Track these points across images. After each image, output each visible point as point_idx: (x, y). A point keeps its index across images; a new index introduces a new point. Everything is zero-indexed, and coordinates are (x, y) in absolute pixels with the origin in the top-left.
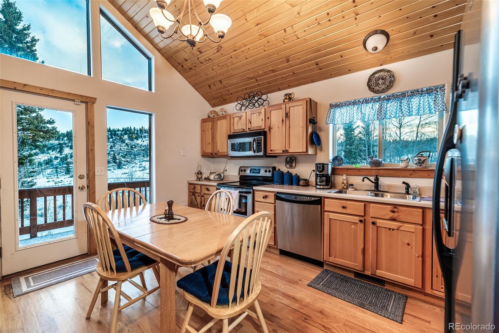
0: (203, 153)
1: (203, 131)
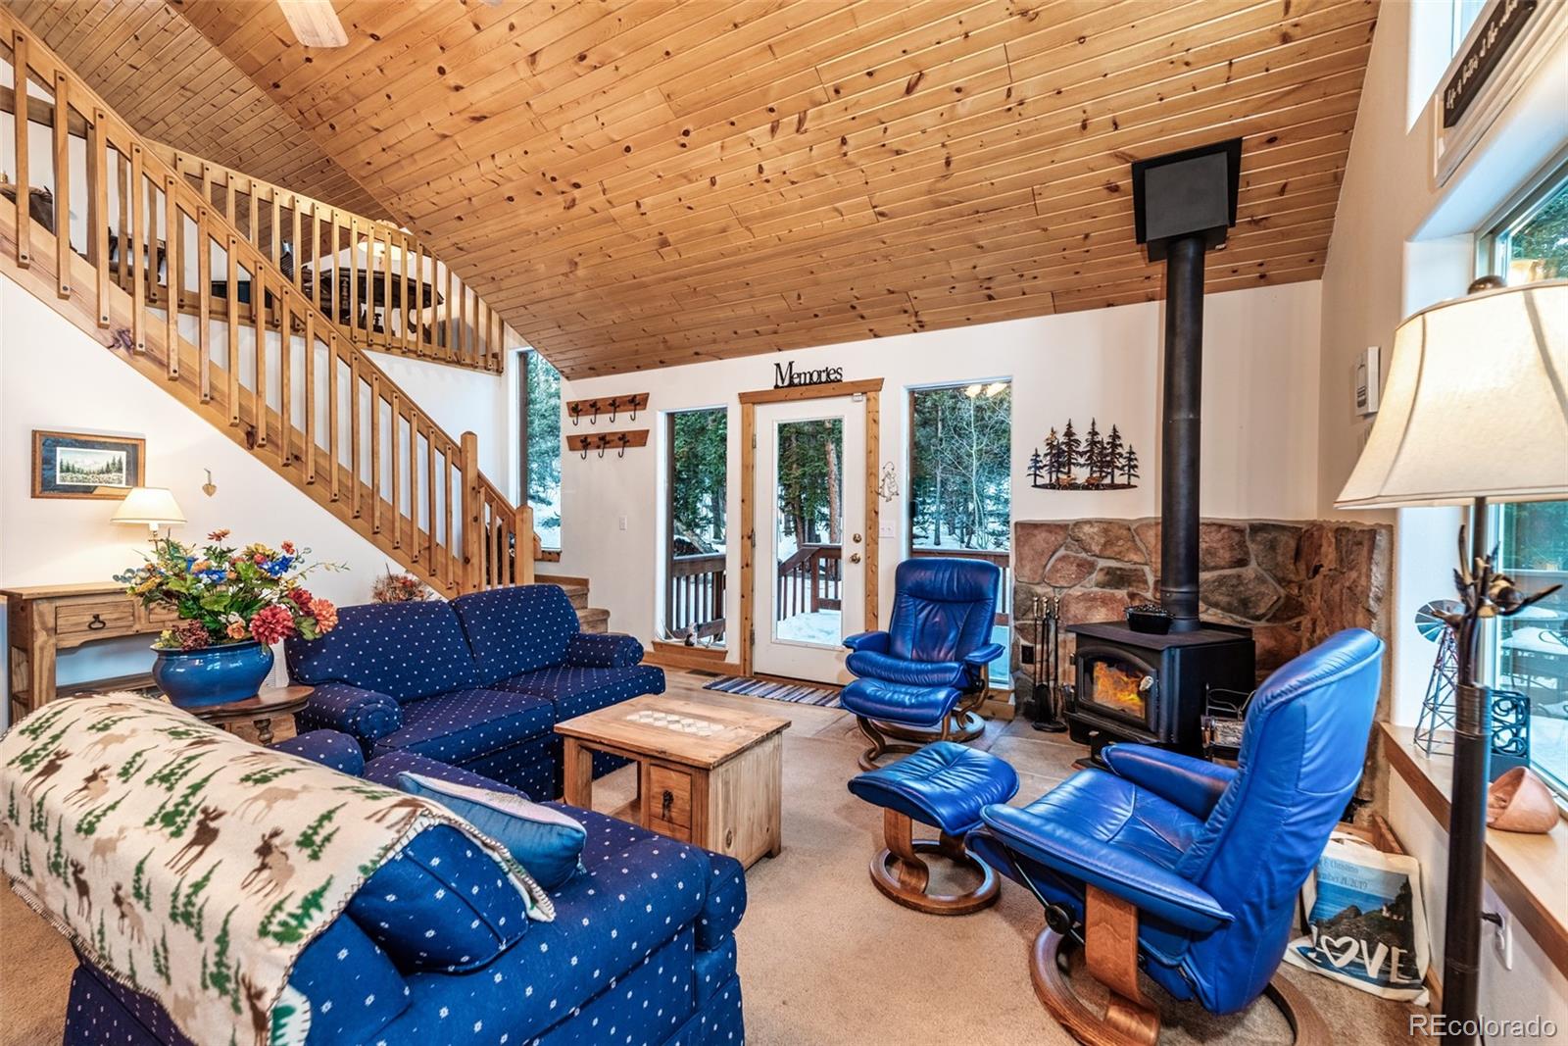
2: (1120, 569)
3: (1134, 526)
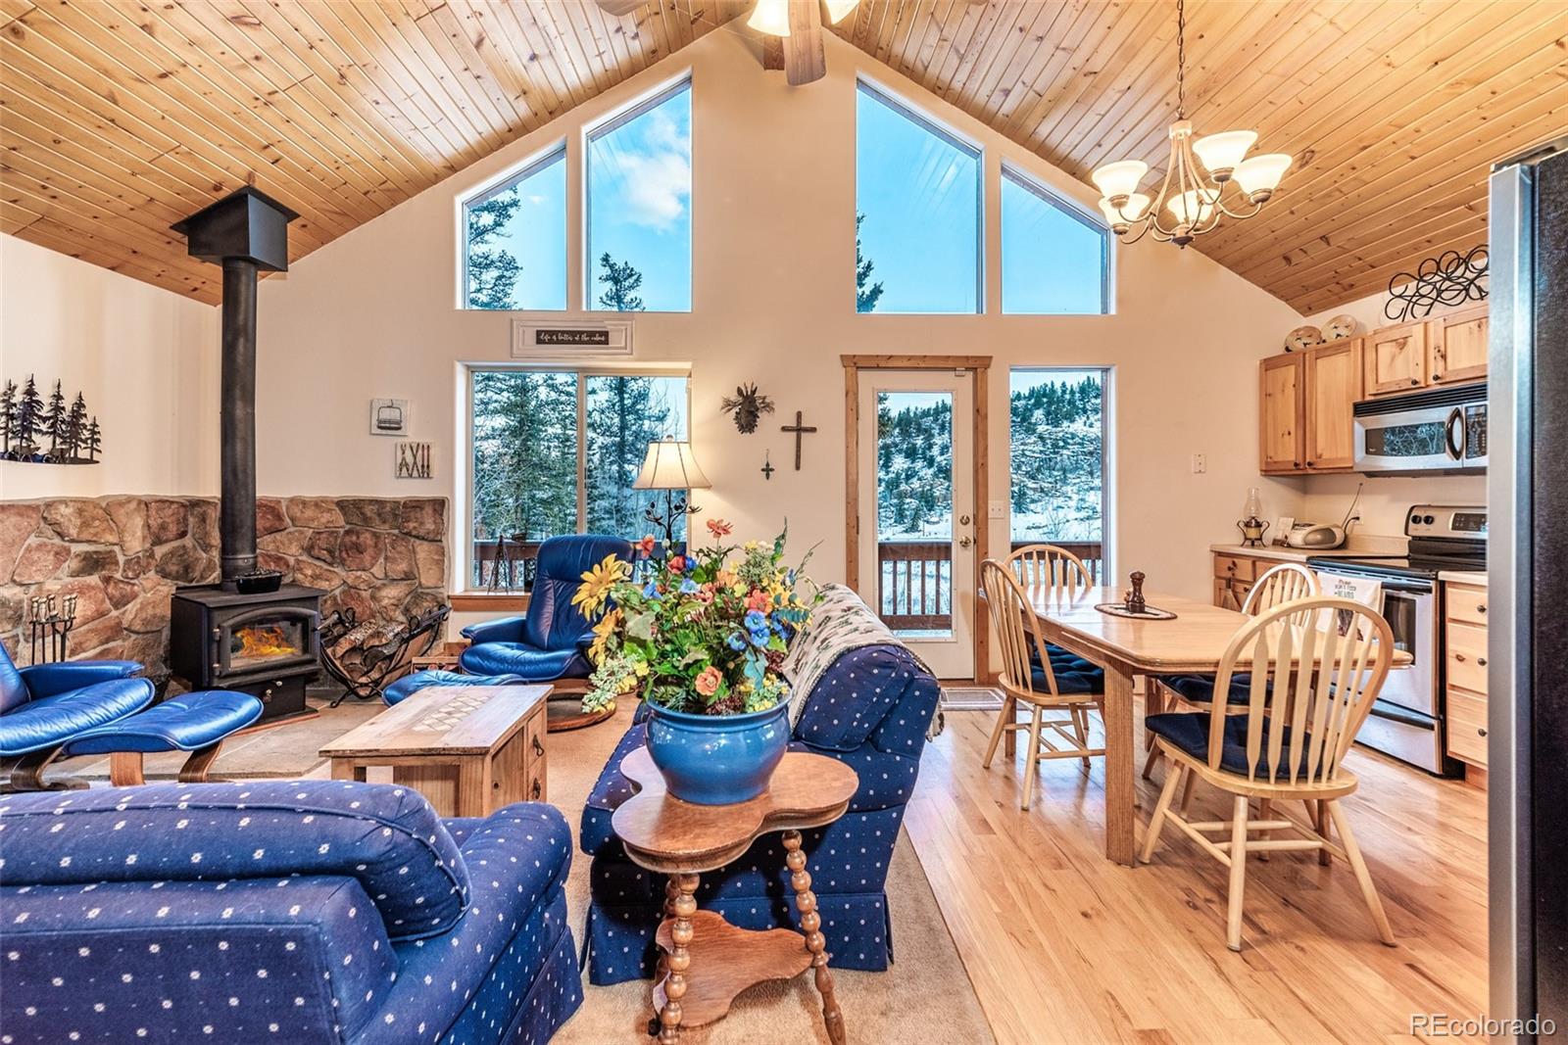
0: (1267, 463)
1: (1266, 395)
2: (96, 552)
3: (104, 505)
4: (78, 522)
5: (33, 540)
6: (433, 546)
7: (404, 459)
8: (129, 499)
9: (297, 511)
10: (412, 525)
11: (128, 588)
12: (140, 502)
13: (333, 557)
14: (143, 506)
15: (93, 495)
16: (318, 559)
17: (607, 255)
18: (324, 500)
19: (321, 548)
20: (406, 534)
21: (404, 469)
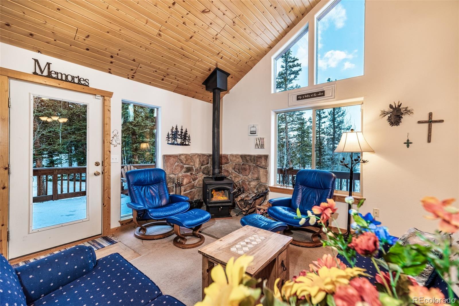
2: (189, 167)
3: (191, 156)
4: (185, 160)
5: (176, 164)
6: (264, 170)
7: (257, 143)
8: (196, 154)
9: (231, 158)
10: (259, 163)
11: (196, 176)
12: (198, 155)
13: (239, 171)
14: (199, 156)
15: (189, 153)
16: (236, 172)
17: (329, 79)
18: (237, 155)
19: (236, 169)
20: (257, 166)
21: (257, 146)
